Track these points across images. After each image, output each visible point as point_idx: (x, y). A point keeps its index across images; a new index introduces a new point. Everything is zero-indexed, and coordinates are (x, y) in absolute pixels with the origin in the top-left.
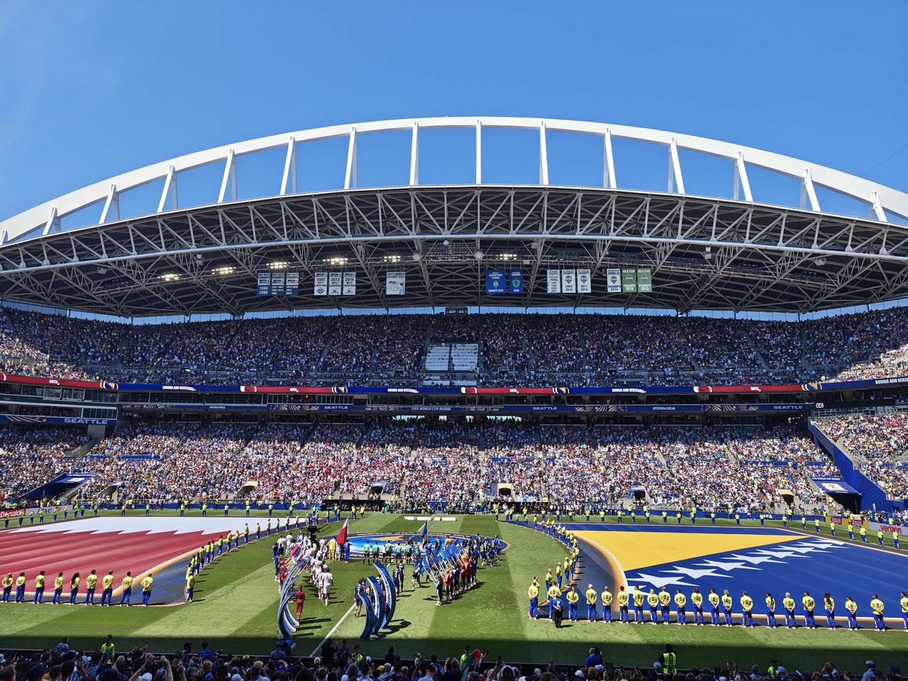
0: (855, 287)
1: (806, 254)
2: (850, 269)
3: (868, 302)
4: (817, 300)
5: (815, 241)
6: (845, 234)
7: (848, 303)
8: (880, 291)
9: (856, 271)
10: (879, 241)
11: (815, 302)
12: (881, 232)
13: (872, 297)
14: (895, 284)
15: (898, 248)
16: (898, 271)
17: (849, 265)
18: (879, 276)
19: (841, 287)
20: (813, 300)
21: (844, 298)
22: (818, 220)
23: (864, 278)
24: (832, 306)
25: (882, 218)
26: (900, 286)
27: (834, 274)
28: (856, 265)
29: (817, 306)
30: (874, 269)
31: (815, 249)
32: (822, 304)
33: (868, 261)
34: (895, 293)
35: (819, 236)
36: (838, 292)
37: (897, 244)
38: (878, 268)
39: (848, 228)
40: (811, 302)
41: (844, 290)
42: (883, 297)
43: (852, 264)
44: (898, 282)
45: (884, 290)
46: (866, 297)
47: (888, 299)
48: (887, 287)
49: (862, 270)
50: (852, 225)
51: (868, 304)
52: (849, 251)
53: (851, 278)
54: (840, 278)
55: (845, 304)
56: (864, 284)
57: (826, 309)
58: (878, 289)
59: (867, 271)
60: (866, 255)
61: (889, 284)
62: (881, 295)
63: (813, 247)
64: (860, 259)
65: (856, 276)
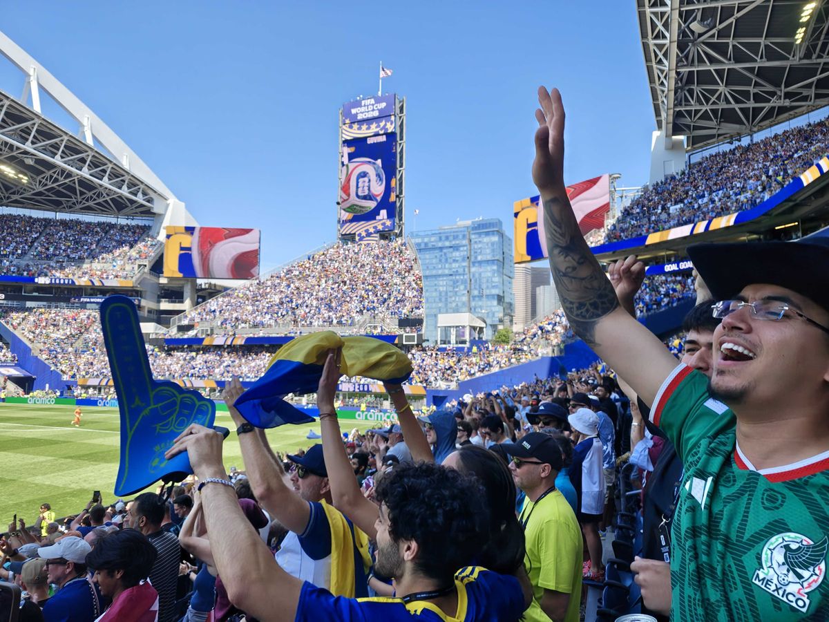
0: (50, 194)
1: (18, 148)
2: (51, 177)
3: (57, 210)
4: (12, 196)
5: (30, 141)
6: (56, 143)
7: (39, 207)
8: (70, 204)
9: (56, 180)
10: (83, 161)
11: (8, 198)
12: (87, 154)
13: (63, 206)
14: (84, 201)
15: (96, 172)
16: (89, 191)
17: (51, 172)
18: (73, 190)
19: (39, 190)
20: (7, 196)
21: (37, 201)
22: (37, 121)
23: (60, 189)
24: (25, 205)
25: (90, 141)
26: (87, 204)
27: (35, 176)
28: (58, 175)
29: (11, 202)
30: (71, 184)
31: (28, 147)
32: (16, 202)
33: (69, 175)
34: (81, 209)
35: (34, 137)
36: (34, 194)
37: (96, 168)
38: (74, 183)
39: (61, 138)
40: (4, 197)
41: (40, 194)
42: (70, 208)
43: (54, 173)
44: (87, 200)
45: (74, 204)
46: (56, 206)
47: (74, 212)
48: (77, 202)
49: (62, 180)
50: (66, 138)
51: (56, 212)
52: (57, 160)
53: (50, 185)
54: (40, 182)
55: (36, 207)
56: (59, 194)
57: (17, 207)
58: (68, 201)
59: (65, 183)
60: (69, 168)
61: (79, 200)
62: (71, 207)
63: (26, 144)
64: (63, 171)
65: (54, 185)
